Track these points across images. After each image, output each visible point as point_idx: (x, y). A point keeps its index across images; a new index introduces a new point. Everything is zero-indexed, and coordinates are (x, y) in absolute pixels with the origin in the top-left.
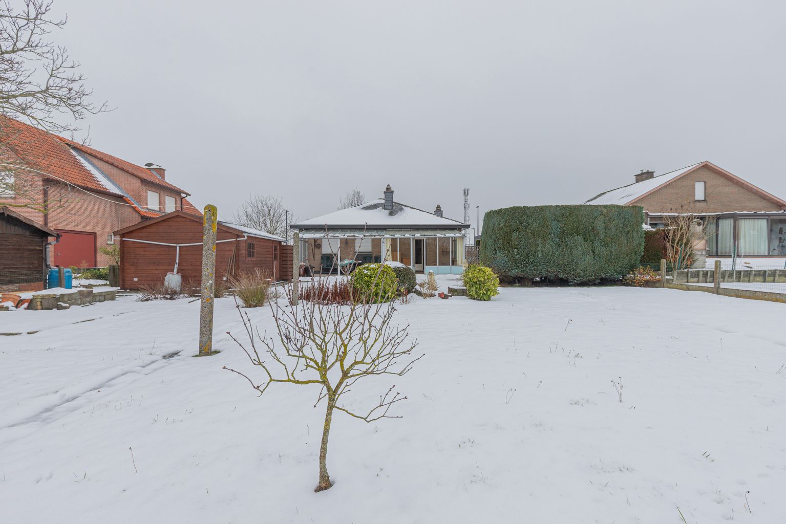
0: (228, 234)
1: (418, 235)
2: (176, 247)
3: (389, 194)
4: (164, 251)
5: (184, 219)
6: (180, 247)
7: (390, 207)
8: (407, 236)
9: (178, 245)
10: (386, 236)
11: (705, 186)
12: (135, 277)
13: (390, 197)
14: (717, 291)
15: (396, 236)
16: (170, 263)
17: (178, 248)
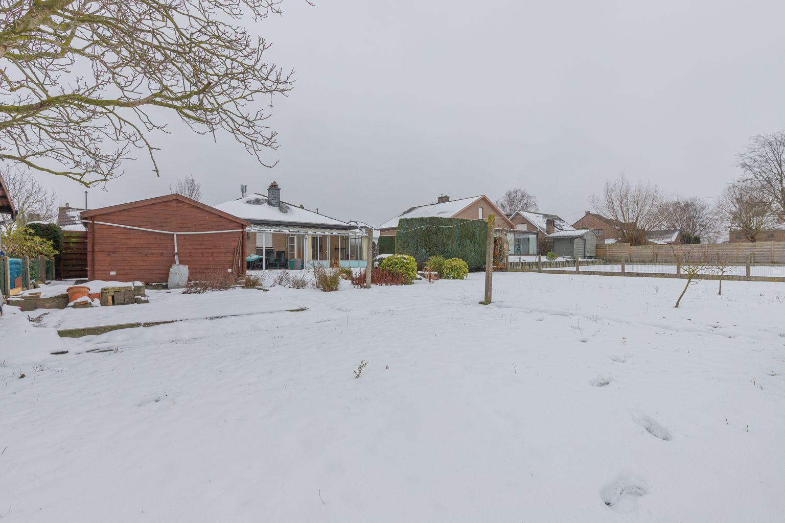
0: (233, 224)
1: (335, 233)
2: (173, 235)
3: (277, 191)
4: (155, 239)
5: (181, 205)
6: (177, 235)
7: (277, 204)
8: (327, 233)
9: (175, 233)
10: (309, 233)
11: (483, 211)
12: (112, 270)
13: (278, 194)
14: (540, 271)
15: (317, 233)
16: (162, 253)
17: (175, 236)
